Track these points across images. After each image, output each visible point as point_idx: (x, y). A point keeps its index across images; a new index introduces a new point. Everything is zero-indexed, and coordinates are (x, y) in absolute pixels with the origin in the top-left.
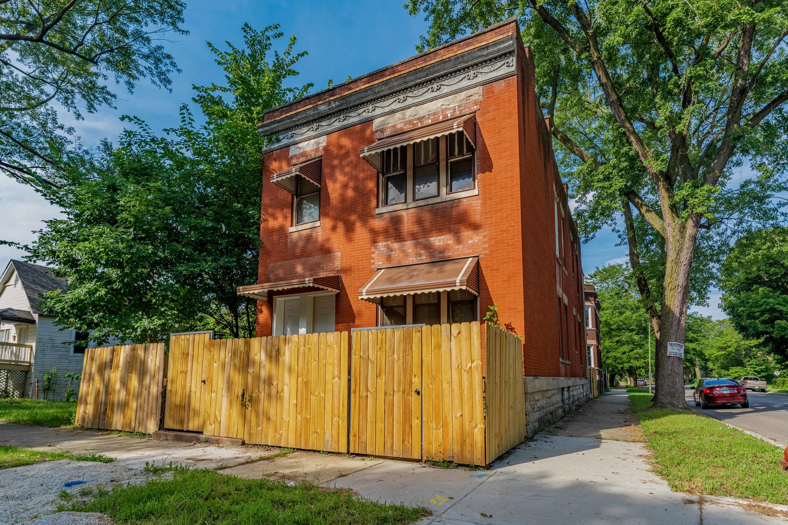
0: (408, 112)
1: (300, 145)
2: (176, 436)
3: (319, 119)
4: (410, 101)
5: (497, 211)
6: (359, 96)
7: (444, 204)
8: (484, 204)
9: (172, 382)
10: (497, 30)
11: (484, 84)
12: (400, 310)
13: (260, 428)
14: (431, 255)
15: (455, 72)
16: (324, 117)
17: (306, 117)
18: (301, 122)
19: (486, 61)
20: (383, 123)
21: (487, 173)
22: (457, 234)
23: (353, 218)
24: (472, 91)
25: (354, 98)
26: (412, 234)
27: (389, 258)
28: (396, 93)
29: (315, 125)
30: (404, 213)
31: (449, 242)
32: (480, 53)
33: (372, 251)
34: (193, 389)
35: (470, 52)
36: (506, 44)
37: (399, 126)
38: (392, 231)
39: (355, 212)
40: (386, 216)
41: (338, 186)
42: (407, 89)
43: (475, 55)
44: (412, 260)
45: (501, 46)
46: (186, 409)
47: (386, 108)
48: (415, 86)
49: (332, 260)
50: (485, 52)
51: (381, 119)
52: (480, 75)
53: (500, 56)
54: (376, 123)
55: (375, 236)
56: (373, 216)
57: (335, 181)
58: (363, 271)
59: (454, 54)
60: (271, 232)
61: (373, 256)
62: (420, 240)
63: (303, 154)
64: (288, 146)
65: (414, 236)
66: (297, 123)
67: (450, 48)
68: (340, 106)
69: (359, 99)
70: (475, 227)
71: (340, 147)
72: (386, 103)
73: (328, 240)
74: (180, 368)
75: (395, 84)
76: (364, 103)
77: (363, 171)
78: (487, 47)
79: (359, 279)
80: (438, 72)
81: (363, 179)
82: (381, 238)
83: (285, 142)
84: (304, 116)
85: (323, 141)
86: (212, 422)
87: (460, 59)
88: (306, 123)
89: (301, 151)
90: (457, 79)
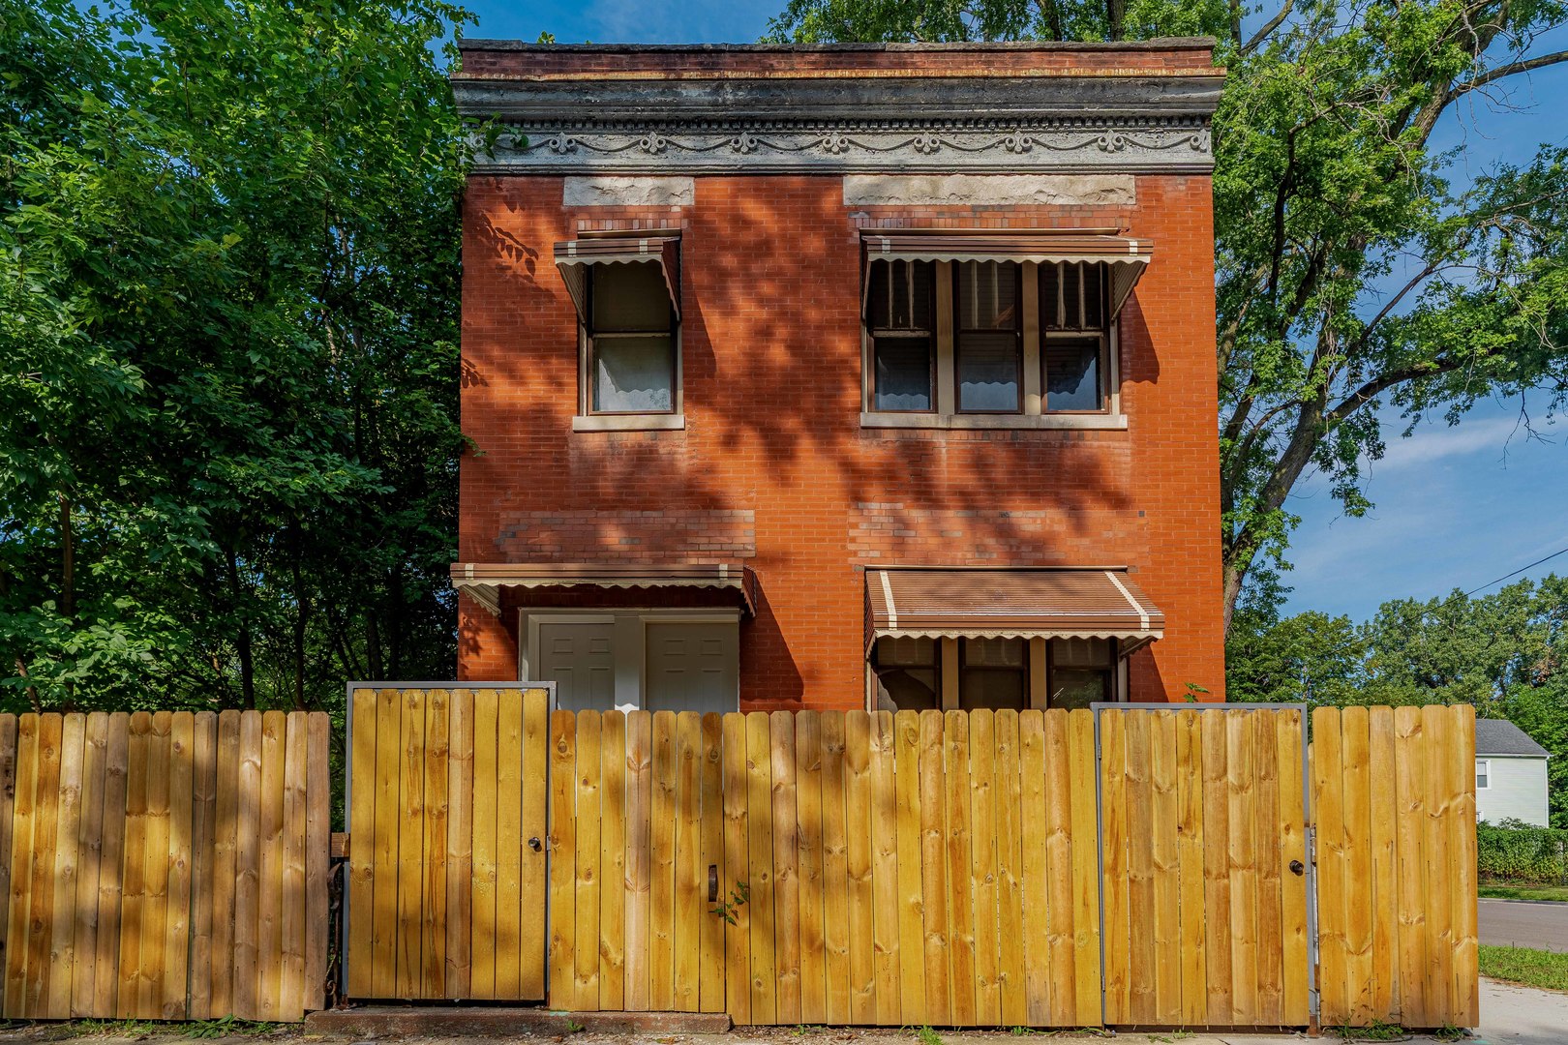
0: (948, 185)
1: (605, 182)
2: (428, 1019)
3: (669, 122)
4: (947, 156)
5: (1167, 475)
6: (814, 95)
7: (1044, 435)
8: (1138, 453)
9: (374, 841)
10: (1170, 55)
11: (1139, 172)
12: (926, 678)
13: (789, 978)
14: (1014, 554)
15: (1072, 120)
16: (688, 123)
17: (634, 104)
18: (611, 114)
19: (1147, 119)
20: (874, 191)
21: (1146, 382)
22: (1075, 510)
23: (790, 423)
24: (1112, 181)
25: (797, 96)
26: (962, 493)
27: (899, 544)
28: (911, 122)
29: (653, 139)
30: (940, 440)
31: (1057, 528)
32: (1144, 94)
33: (852, 520)
34: (483, 864)
35: (1125, 82)
36: (1207, 94)
37: (920, 214)
38: (906, 476)
39: (797, 410)
40: (890, 436)
41: (739, 327)
42: (943, 122)
43: (1134, 94)
44: (963, 556)
45: (1195, 95)
46: (456, 927)
47: (878, 155)
48: (966, 121)
49: (725, 526)
50: (1156, 97)
51: (868, 179)
52: (1129, 149)
53: (1182, 119)
54: (854, 186)
55: (856, 481)
56: (849, 430)
57: (729, 311)
58: (823, 568)
59: (1088, 72)
60: (504, 418)
61: (852, 533)
62: (983, 512)
63: (614, 212)
64: (559, 175)
65: (966, 500)
66: (597, 114)
67: (1055, 57)
68: (746, 105)
69: (809, 104)
70: (1119, 502)
71: (741, 222)
72: (880, 142)
73: (710, 470)
74: (410, 799)
75: (921, 97)
76: (816, 121)
77: (819, 303)
78: (1165, 85)
79: (811, 588)
80: (1034, 104)
81: (820, 328)
82: (874, 490)
83: (542, 158)
84: (626, 97)
85: (683, 193)
86: (586, 966)
87: (1098, 91)
88: (625, 122)
89: (608, 200)
90: (1073, 140)
